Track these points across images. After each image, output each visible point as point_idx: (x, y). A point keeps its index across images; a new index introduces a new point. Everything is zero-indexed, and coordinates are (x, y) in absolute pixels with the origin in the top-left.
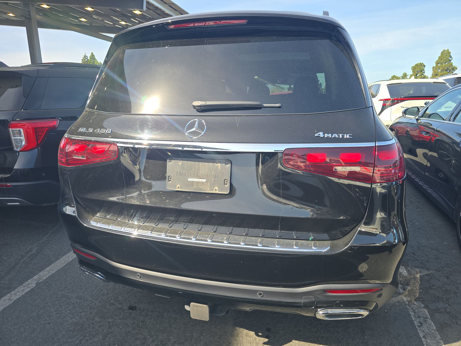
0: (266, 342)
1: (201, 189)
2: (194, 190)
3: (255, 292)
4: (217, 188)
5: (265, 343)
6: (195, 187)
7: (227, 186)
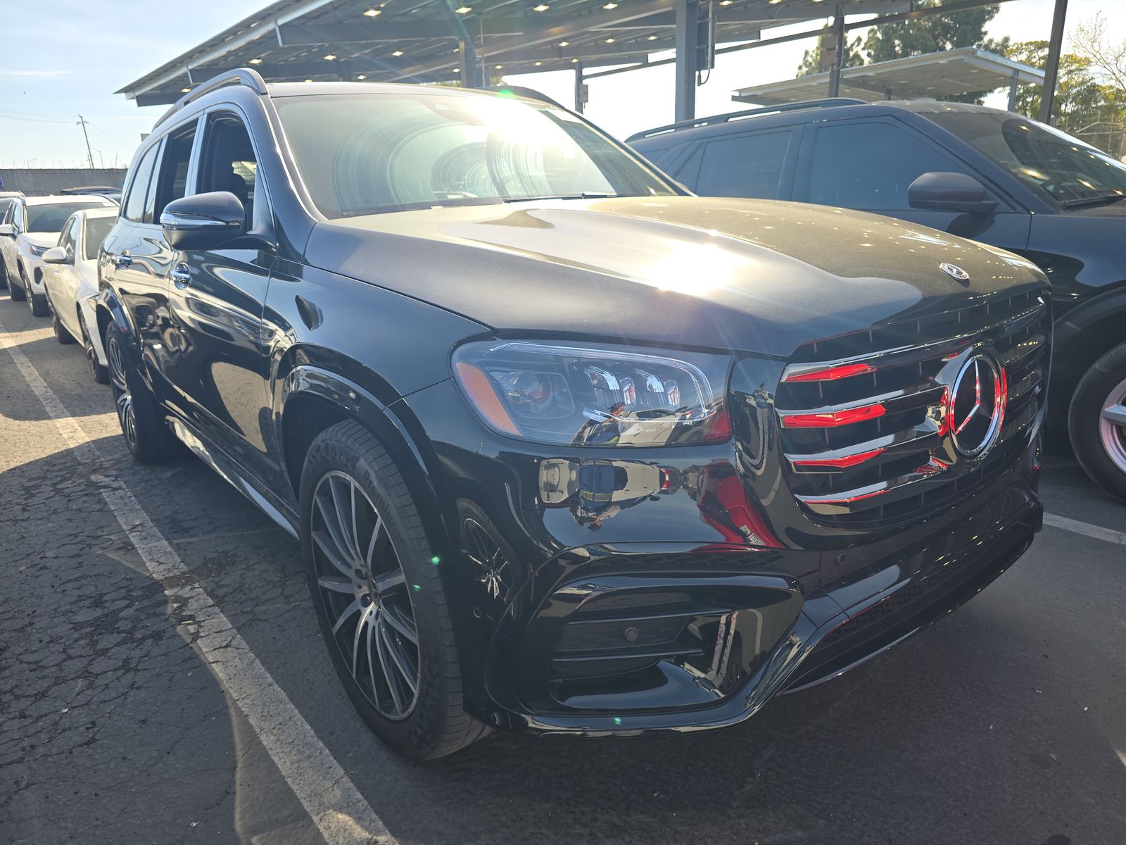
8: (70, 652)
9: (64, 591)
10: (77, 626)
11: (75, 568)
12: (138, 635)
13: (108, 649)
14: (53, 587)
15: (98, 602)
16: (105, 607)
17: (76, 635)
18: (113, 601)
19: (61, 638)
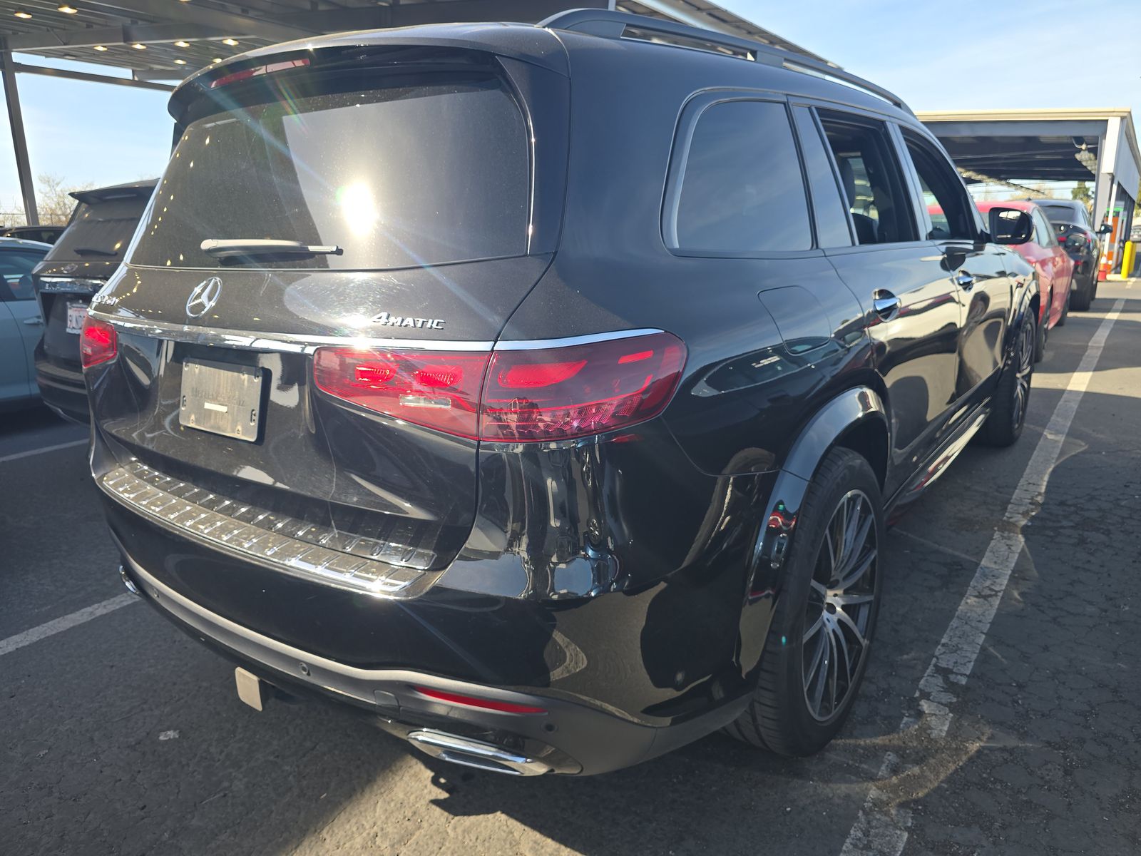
0: (441, 800)
1: (219, 428)
2: (212, 427)
3: (295, 662)
4: (239, 428)
5: (436, 802)
6: (212, 421)
7: (252, 424)
8: (1120, 521)
9: (1102, 566)
10: (1108, 533)
11: (1081, 582)
12: (1073, 509)
13: (1097, 510)
14: (1109, 575)
15: (1082, 541)
16: (1079, 535)
17: (1111, 527)
18: (1069, 536)
19: (1122, 531)
